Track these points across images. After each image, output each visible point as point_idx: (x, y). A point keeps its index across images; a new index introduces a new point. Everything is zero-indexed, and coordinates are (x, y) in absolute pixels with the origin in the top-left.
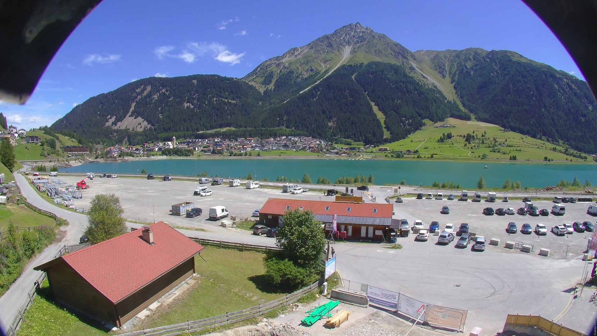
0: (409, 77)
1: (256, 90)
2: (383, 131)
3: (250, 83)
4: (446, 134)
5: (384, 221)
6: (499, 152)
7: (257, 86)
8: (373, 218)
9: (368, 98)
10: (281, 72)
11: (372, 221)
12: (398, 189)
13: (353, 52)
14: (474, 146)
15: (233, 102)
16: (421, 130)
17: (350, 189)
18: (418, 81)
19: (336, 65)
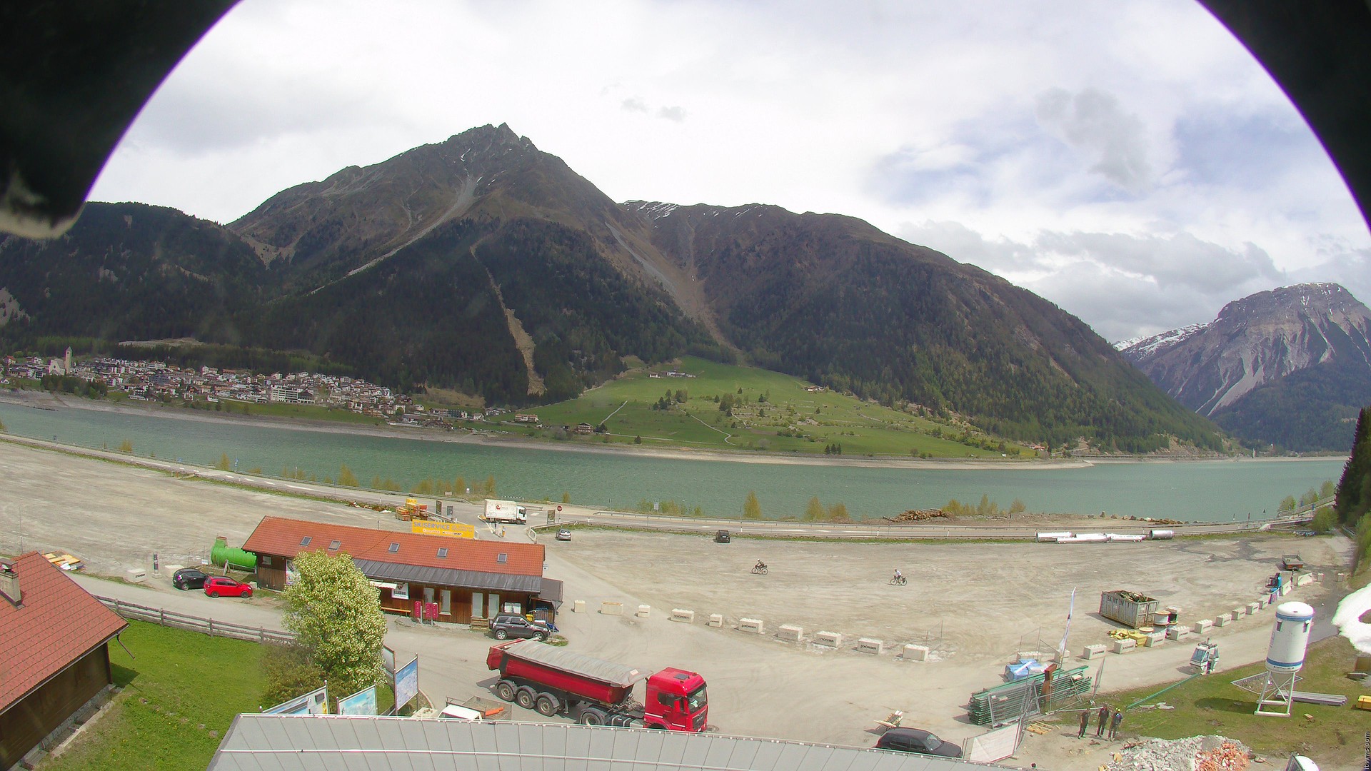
0: (601, 259)
1: (254, 256)
2: (527, 379)
3: (244, 239)
4: (674, 393)
5: (524, 581)
6: (799, 436)
7: (260, 249)
8: (497, 576)
9: (501, 298)
10: (314, 220)
11: (496, 582)
12: (557, 512)
13: (482, 190)
14: (741, 422)
15: (202, 278)
16: (615, 379)
17: (445, 504)
18: (618, 270)
19: (438, 217)
